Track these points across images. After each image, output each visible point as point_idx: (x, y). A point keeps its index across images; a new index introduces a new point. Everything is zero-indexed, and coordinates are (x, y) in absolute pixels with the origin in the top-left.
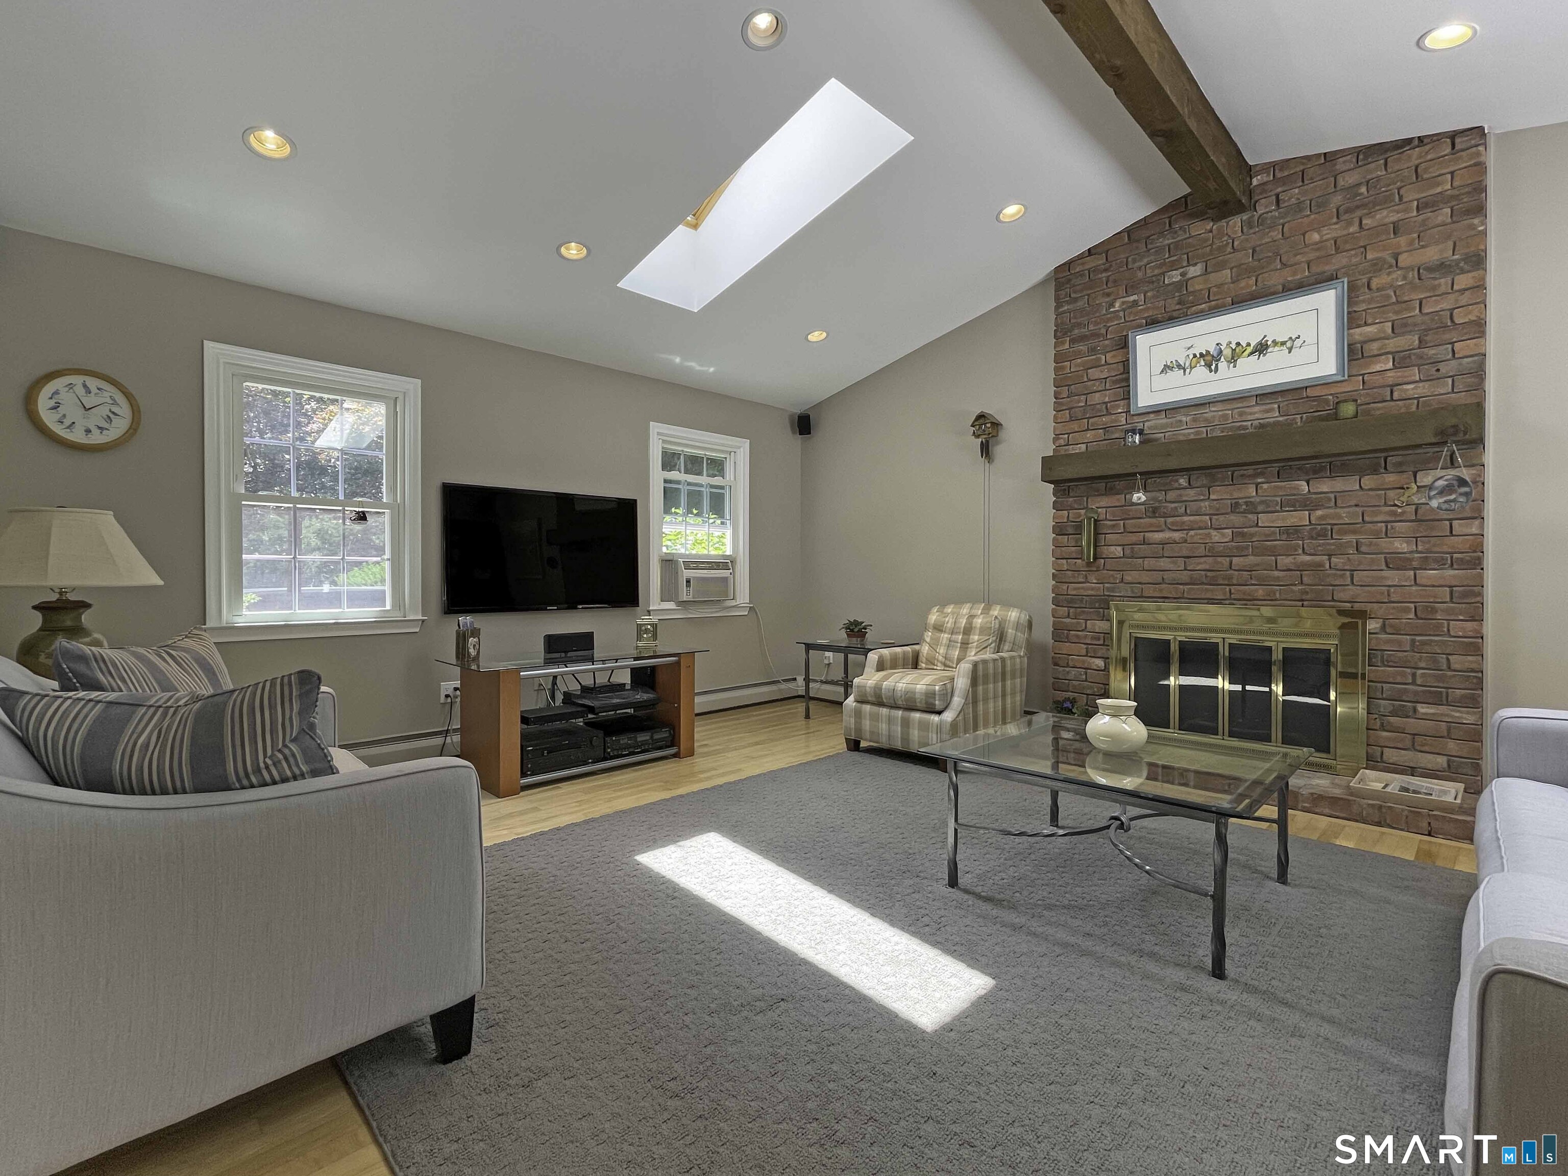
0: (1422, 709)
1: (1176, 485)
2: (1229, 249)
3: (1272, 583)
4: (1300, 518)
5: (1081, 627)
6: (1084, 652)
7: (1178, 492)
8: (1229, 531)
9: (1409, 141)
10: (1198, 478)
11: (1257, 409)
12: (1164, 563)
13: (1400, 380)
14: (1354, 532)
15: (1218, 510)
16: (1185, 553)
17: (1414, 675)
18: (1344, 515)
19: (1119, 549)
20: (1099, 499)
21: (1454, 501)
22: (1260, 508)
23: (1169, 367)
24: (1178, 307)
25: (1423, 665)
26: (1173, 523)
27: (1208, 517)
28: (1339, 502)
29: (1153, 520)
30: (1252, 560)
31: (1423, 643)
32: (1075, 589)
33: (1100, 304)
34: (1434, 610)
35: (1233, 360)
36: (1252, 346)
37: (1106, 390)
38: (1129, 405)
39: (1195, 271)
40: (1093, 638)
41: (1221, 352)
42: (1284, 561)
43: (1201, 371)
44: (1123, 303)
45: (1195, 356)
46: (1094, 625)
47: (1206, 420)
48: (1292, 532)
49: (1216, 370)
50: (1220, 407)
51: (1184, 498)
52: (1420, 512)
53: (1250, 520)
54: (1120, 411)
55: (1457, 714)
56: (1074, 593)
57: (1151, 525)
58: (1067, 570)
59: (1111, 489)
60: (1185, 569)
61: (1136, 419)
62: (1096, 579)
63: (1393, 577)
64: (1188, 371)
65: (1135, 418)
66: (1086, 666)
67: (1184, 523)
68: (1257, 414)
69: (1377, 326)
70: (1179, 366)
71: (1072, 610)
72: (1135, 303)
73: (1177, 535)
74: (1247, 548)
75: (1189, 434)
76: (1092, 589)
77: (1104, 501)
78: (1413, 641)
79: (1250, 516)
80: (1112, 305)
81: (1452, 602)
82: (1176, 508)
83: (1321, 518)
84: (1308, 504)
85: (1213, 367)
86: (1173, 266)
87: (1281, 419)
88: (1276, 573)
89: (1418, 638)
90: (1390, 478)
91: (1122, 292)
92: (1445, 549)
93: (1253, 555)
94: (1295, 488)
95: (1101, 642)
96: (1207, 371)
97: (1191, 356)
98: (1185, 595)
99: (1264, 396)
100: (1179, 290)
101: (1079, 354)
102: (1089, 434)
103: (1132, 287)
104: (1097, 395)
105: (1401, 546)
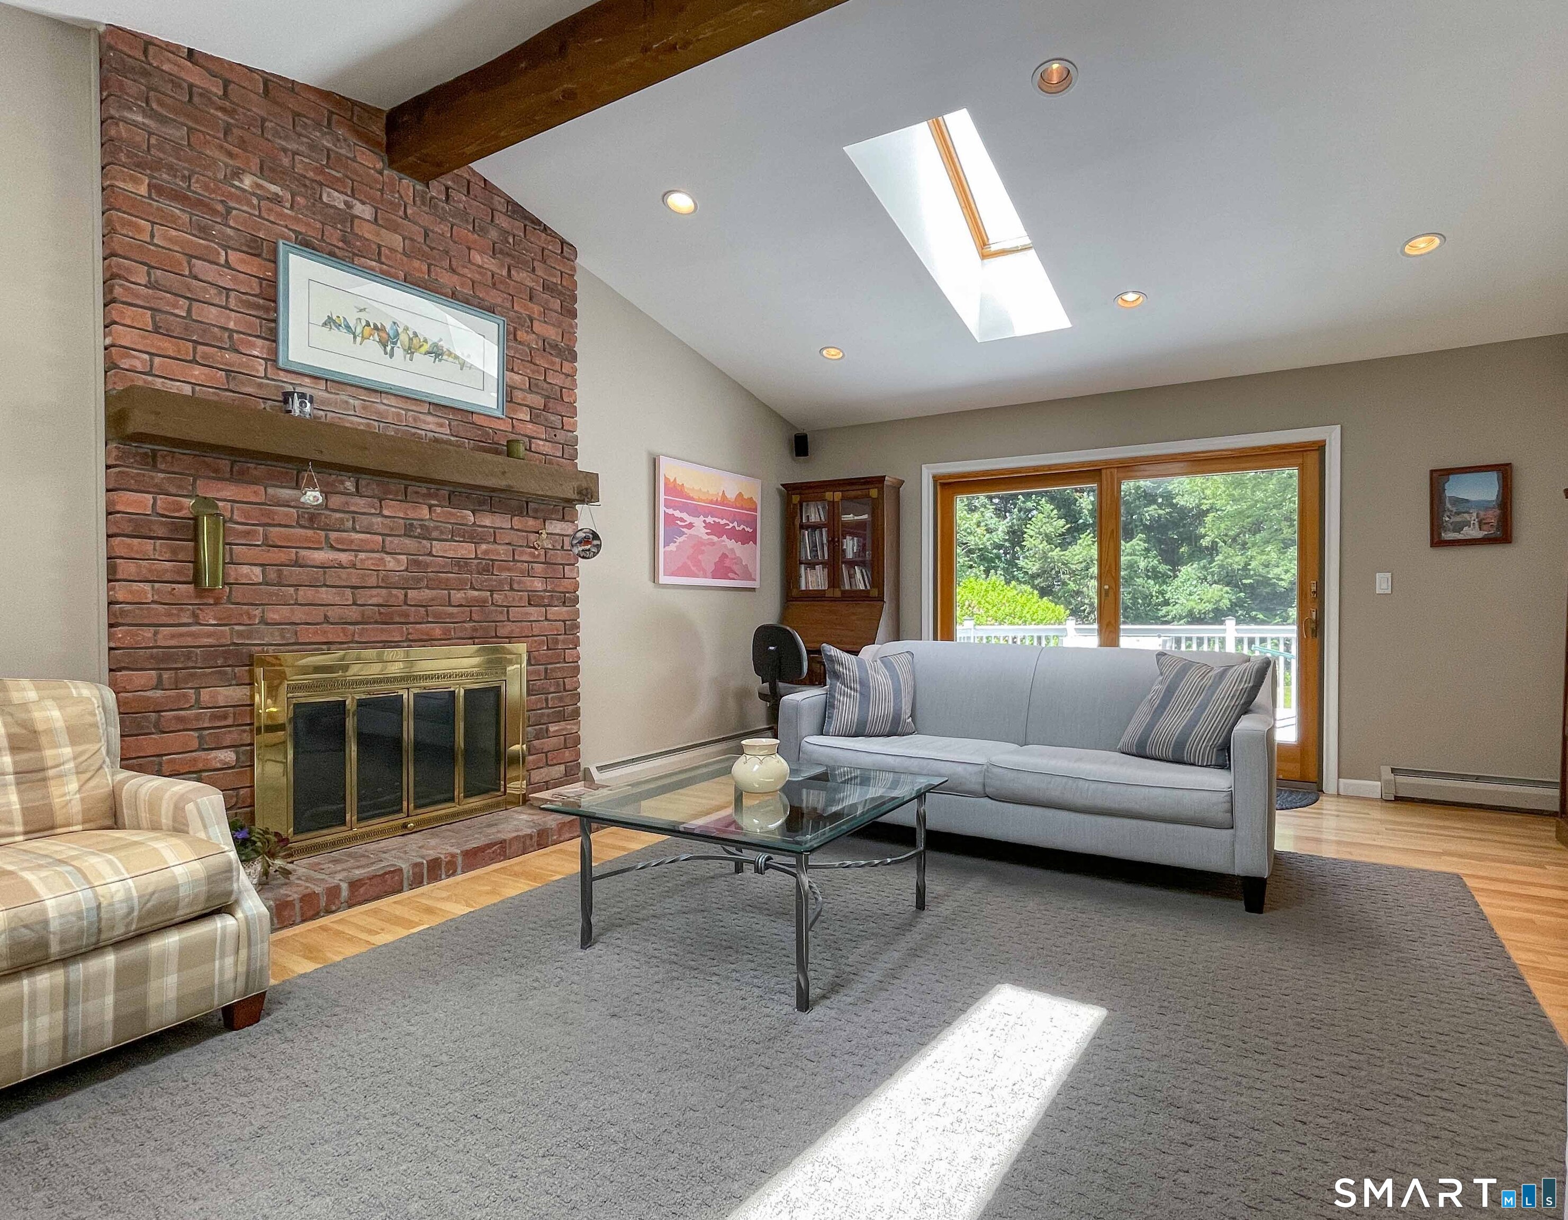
0: (553, 728)
1: (341, 488)
2: (401, 213)
3: (448, 620)
4: (466, 550)
5: (187, 701)
6: (195, 744)
7: (343, 498)
8: (404, 557)
9: (539, 223)
10: (368, 484)
11: (430, 419)
12: (325, 595)
13: (534, 435)
14: (509, 570)
15: (392, 529)
16: (354, 581)
17: (547, 700)
18: (502, 552)
19: (258, 570)
20: (220, 485)
21: (589, 550)
22: (435, 534)
23: (334, 322)
24: (341, 244)
25: (552, 690)
26: (338, 540)
27: (380, 538)
28: (498, 538)
29: (310, 533)
30: (427, 594)
31: (553, 670)
32: (173, 636)
33: (214, 161)
34: (556, 642)
35: (410, 351)
36: (430, 343)
37: (226, 308)
38: (275, 352)
39: (363, 210)
40: (214, 717)
41: (397, 334)
42: (457, 596)
43: (373, 347)
44: (259, 186)
45: (368, 324)
46: (214, 696)
47: (378, 413)
48: (461, 564)
49: (392, 356)
50: (393, 401)
51: (352, 509)
52: (548, 556)
53: (424, 547)
54: (256, 353)
55: (569, 727)
56: (173, 643)
57: (307, 539)
58: (153, 602)
59: (242, 473)
60: (355, 604)
61: (282, 376)
62: (215, 619)
63: (535, 613)
64: (359, 339)
65: (282, 373)
66: (200, 766)
67: (352, 541)
68: (431, 425)
69: (521, 377)
70: (348, 327)
71: (166, 675)
72: (276, 200)
73: (344, 557)
74: (421, 579)
75: (359, 424)
76: (209, 635)
77: (229, 491)
78: (546, 669)
79: (424, 542)
80: (237, 174)
81: (565, 634)
82: (342, 520)
83: (486, 552)
84: (474, 537)
85: (389, 348)
86: (334, 183)
87: (452, 438)
88: (450, 609)
89: (549, 666)
90: (531, 522)
91: (255, 167)
92: (561, 589)
93: (427, 587)
94: (462, 517)
95: (230, 721)
96: (379, 348)
97: (364, 323)
98: (357, 639)
99: (439, 407)
100: (343, 222)
101: (169, 221)
102: (197, 371)
103: (272, 170)
104: (214, 310)
105: (538, 585)
